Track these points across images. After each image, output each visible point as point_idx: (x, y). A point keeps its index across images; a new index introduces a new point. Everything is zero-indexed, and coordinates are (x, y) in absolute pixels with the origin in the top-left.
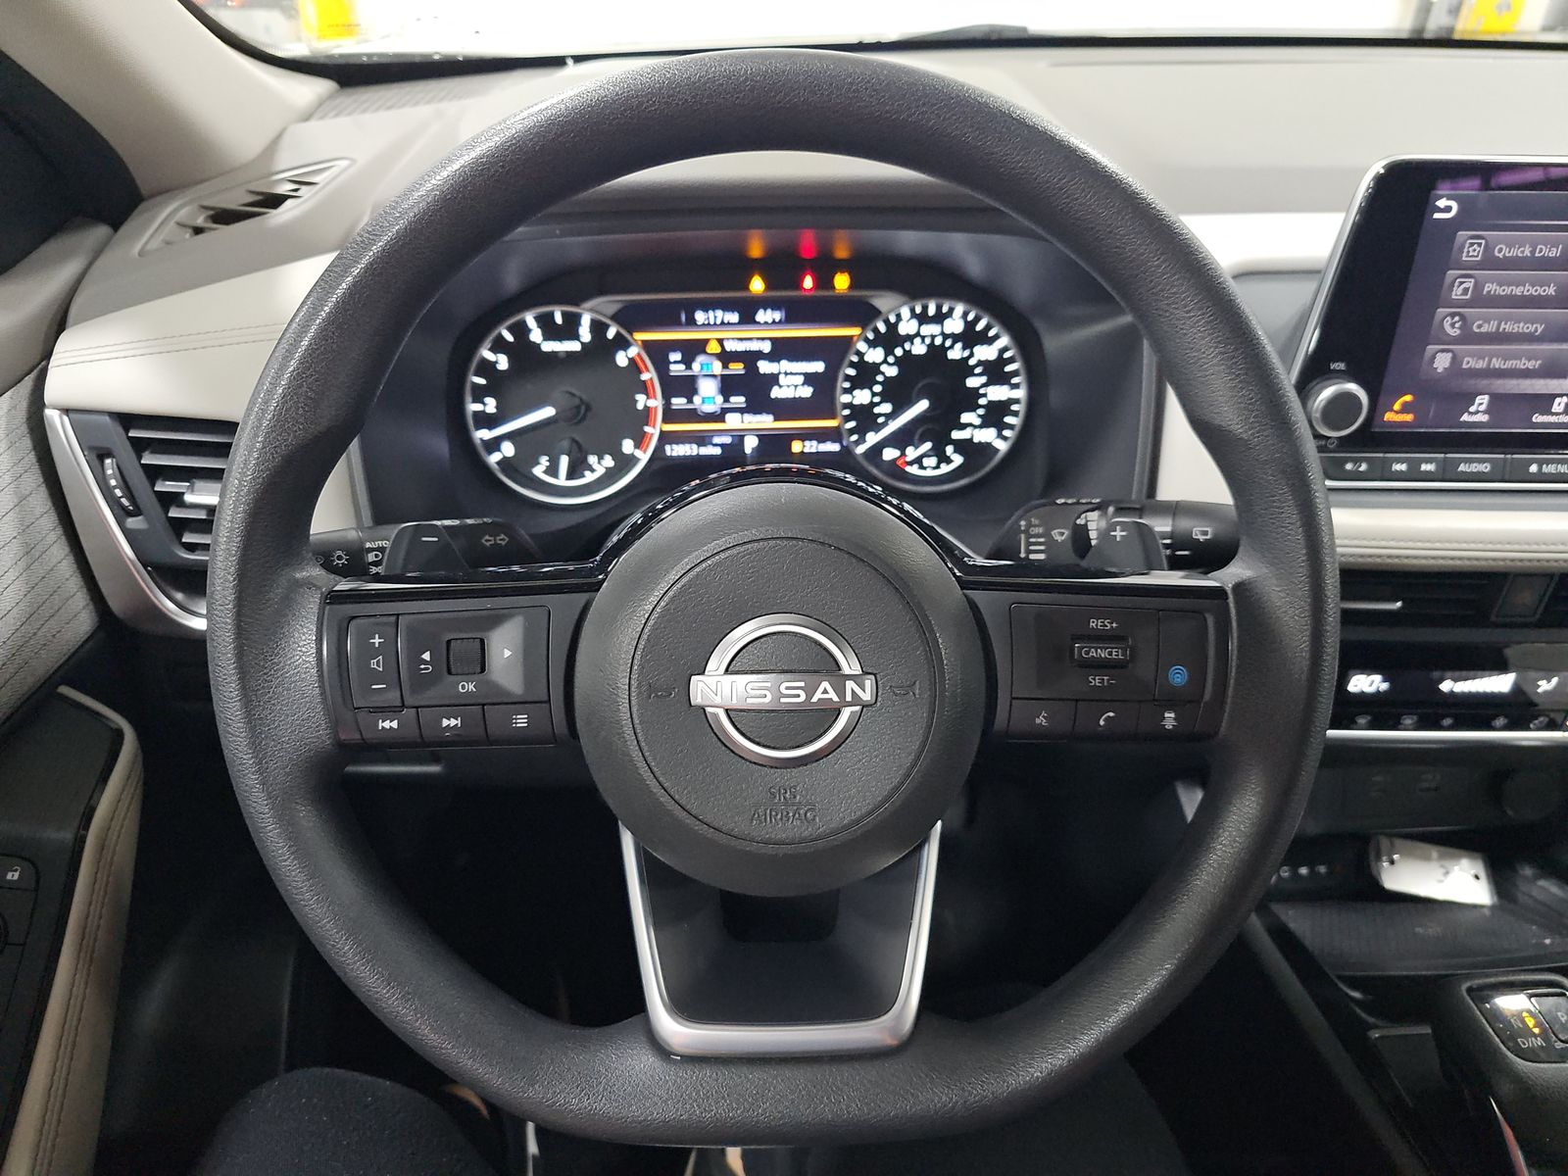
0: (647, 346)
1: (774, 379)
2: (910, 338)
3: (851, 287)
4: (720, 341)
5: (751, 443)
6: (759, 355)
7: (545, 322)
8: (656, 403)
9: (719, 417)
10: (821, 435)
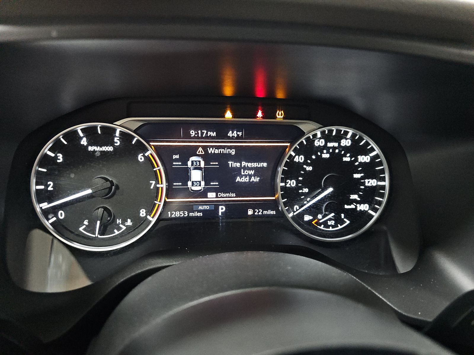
0: (157, 148)
1: (237, 172)
2: (321, 149)
3: (284, 118)
4: (204, 148)
5: (222, 209)
6: (229, 157)
7: (90, 132)
8: (163, 185)
9: (203, 194)
10: (265, 205)
